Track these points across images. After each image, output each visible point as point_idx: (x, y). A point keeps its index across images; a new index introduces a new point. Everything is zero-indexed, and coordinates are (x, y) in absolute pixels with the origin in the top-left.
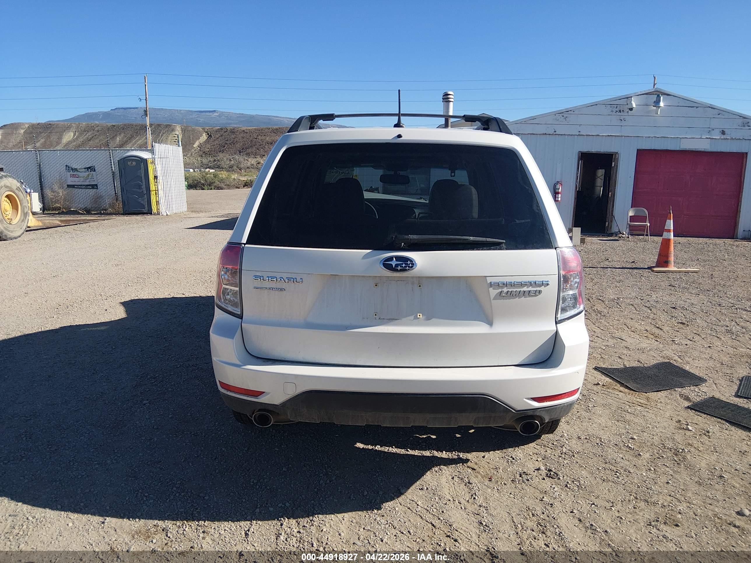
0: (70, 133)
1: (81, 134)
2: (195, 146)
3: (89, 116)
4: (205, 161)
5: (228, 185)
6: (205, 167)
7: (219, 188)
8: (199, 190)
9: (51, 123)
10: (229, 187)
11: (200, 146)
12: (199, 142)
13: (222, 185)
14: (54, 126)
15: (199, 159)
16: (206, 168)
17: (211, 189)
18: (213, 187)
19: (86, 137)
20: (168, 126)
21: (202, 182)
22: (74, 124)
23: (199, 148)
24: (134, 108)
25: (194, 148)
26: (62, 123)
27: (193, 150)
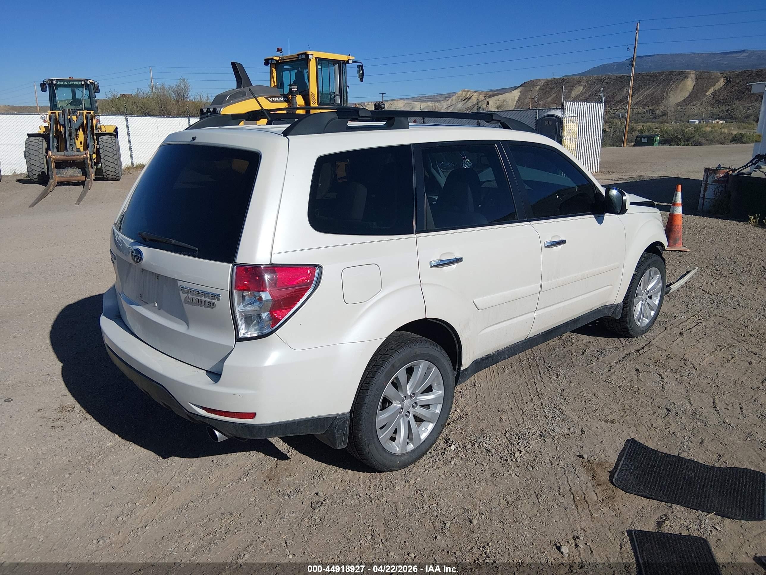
0: (579, 87)
1: (590, 87)
2: (707, 94)
3: (603, 68)
4: (716, 110)
5: (711, 140)
6: (715, 117)
7: (698, 144)
8: (674, 145)
9: (564, 78)
10: (711, 142)
11: (714, 94)
12: (714, 89)
13: (703, 140)
14: (567, 81)
15: (710, 108)
16: (716, 119)
17: (688, 145)
18: (690, 143)
19: (594, 89)
20: (681, 73)
21: (679, 136)
22: (585, 77)
23: (712, 96)
24: (650, 56)
25: (707, 95)
26: (575, 77)
27: (704, 99)
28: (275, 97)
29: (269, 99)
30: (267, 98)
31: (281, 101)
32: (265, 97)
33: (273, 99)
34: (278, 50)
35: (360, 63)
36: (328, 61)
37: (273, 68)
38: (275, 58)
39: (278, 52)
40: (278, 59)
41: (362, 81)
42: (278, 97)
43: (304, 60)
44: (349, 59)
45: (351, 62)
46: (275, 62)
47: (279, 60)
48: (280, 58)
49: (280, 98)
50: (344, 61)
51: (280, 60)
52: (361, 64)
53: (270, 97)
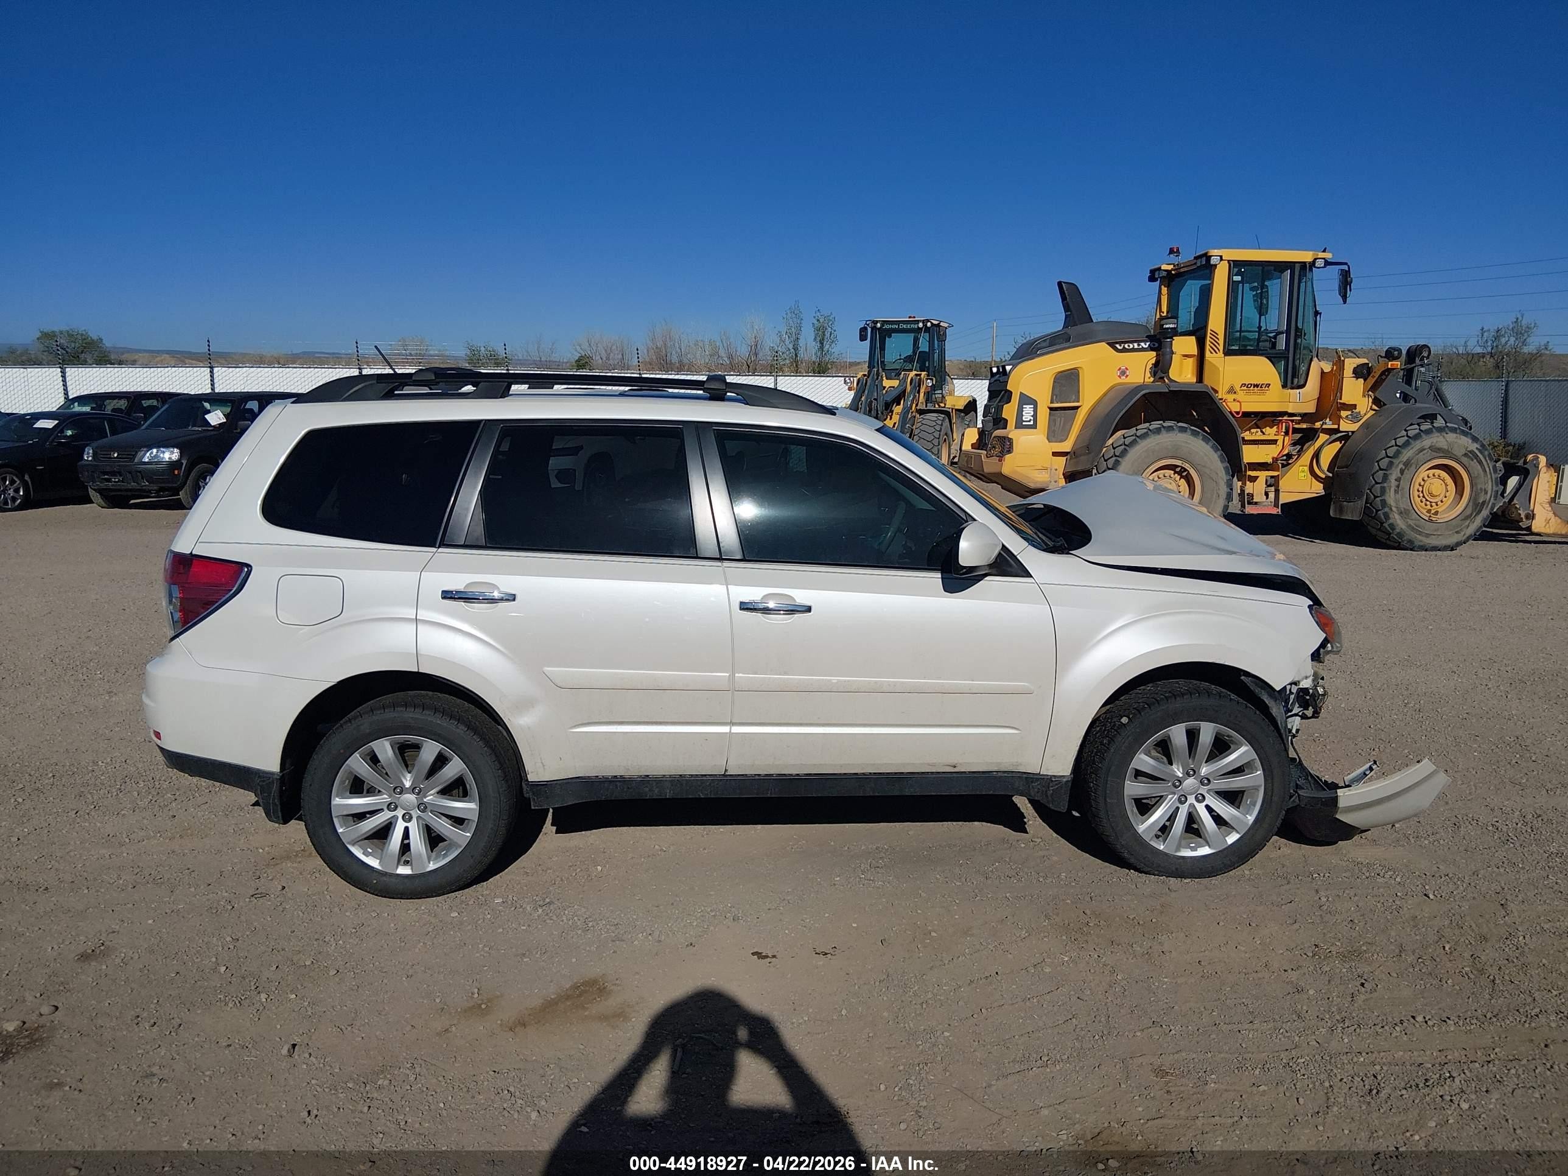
28: (1132, 342)
29: (1118, 346)
30: (1112, 345)
31: (1143, 350)
32: (1108, 343)
33: (1126, 346)
34: (1171, 251)
35: (1346, 264)
36: (1259, 265)
37: (1163, 287)
38: (1164, 267)
39: (1172, 256)
40: (1170, 267)
41: (1345, 302)
42: (1138, 342)
43: (1204, 267)
44: (1316, 259)
45: (1320, 263)
46: (1164, 274)
47: (1172, 270)
48: (1174, 266)
49: (1143, 344)
50: (1305, 263)
51: (1174, 270)
52: (1345, 267)
53: (1120, 343)
